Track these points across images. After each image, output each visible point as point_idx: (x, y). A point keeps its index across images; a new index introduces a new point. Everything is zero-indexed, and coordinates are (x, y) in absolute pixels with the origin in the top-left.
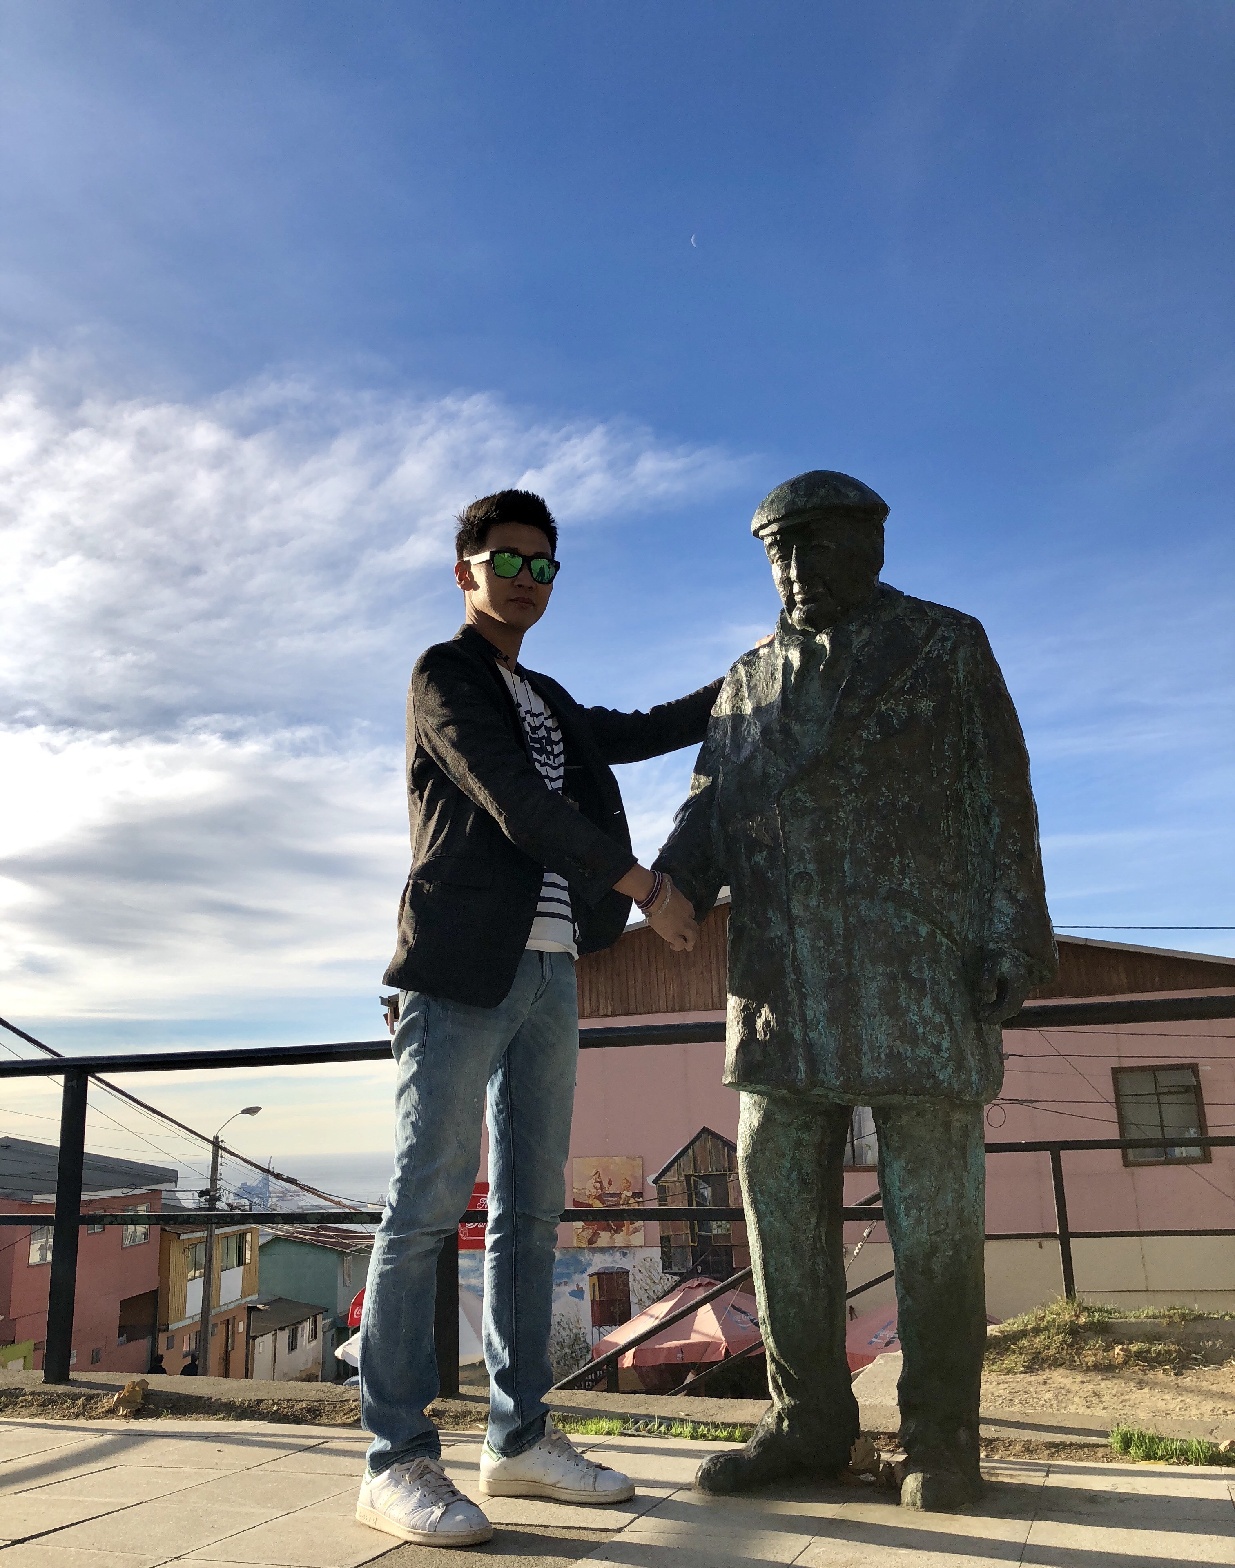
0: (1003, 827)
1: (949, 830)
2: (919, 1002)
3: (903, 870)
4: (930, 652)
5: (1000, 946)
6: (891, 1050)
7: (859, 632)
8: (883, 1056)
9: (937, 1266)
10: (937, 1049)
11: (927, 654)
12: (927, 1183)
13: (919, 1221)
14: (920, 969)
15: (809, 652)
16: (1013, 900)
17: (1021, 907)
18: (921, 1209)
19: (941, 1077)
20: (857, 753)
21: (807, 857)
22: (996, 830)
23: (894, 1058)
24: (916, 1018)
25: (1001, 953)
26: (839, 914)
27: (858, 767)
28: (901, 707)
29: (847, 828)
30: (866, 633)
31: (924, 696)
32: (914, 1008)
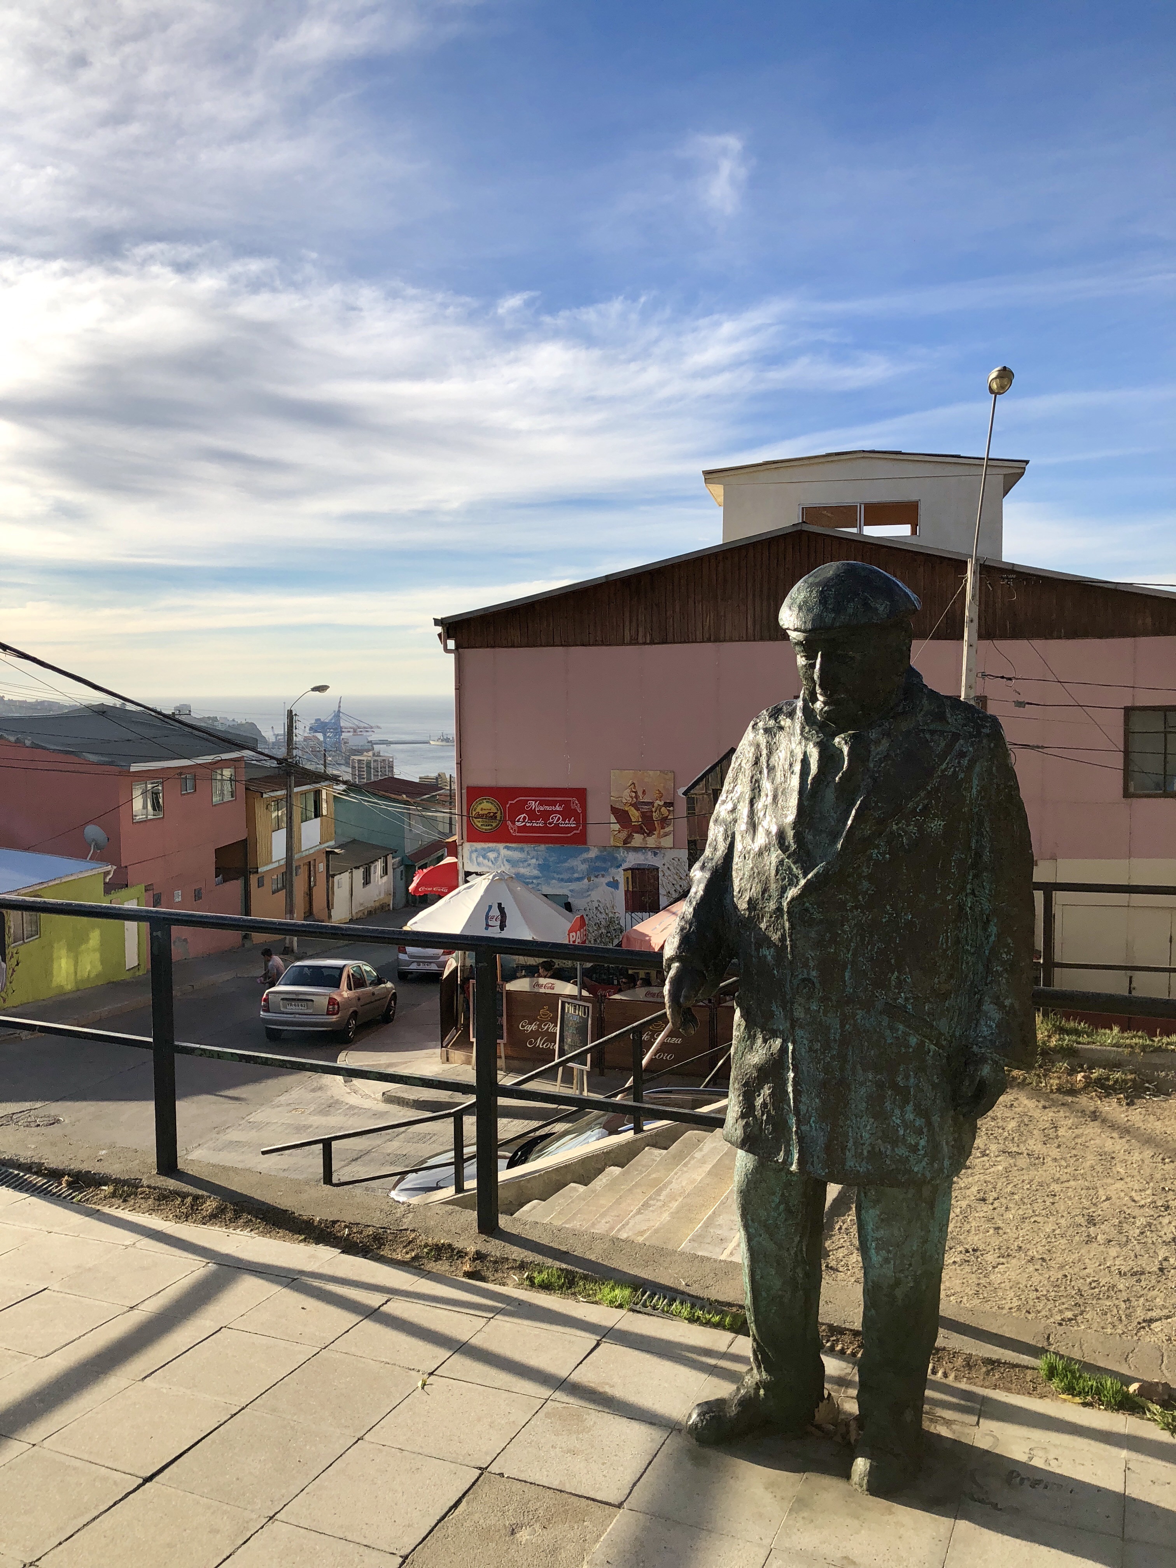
0: (998, 936)
1: (947, 942)
2: (902, 1108)
3: (900, 984)
4: (945, 770)
5: (983, 1050)
6: (873, 1148)
7: (878, 742)
8: (865, 1153)
9: (899, 1293)
10: (914, 1149)
11: (943, 771)
12: (896, 1232)
13: (887, 1260)
14: (907, 1077)
15: (829, 756)
16: (1001, 1006)
17: (1008, 1013)
18: (889, 1252)
19: (916, 1169)
20: (866, 871)
21: (811, 964)
22: (993, 938)
23: (875, 1155)
24: (898, 1121)
25: (983, 1060)
26: (838, 1020)
27: (865, 884)
28: (911, 827)
29: (851, 941)
30: (885, 744)
31: (935, 815)
32: (897, 1112)
